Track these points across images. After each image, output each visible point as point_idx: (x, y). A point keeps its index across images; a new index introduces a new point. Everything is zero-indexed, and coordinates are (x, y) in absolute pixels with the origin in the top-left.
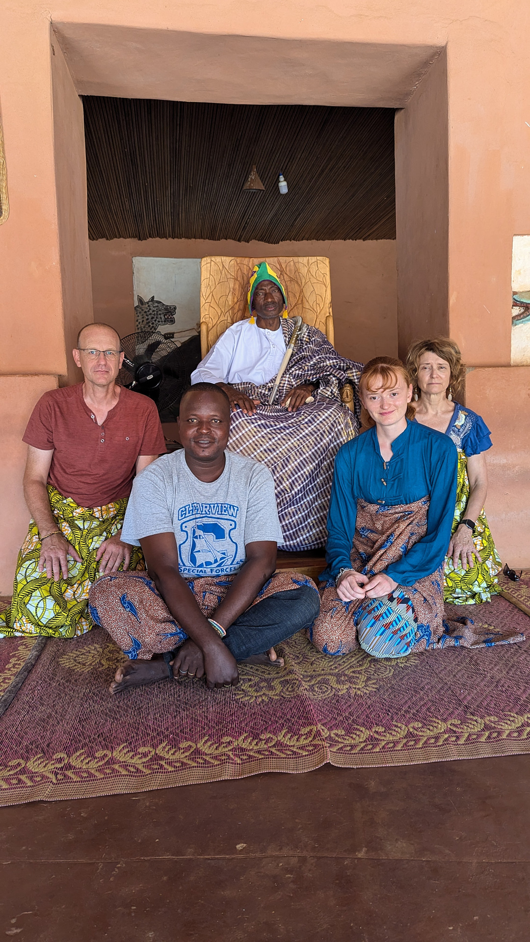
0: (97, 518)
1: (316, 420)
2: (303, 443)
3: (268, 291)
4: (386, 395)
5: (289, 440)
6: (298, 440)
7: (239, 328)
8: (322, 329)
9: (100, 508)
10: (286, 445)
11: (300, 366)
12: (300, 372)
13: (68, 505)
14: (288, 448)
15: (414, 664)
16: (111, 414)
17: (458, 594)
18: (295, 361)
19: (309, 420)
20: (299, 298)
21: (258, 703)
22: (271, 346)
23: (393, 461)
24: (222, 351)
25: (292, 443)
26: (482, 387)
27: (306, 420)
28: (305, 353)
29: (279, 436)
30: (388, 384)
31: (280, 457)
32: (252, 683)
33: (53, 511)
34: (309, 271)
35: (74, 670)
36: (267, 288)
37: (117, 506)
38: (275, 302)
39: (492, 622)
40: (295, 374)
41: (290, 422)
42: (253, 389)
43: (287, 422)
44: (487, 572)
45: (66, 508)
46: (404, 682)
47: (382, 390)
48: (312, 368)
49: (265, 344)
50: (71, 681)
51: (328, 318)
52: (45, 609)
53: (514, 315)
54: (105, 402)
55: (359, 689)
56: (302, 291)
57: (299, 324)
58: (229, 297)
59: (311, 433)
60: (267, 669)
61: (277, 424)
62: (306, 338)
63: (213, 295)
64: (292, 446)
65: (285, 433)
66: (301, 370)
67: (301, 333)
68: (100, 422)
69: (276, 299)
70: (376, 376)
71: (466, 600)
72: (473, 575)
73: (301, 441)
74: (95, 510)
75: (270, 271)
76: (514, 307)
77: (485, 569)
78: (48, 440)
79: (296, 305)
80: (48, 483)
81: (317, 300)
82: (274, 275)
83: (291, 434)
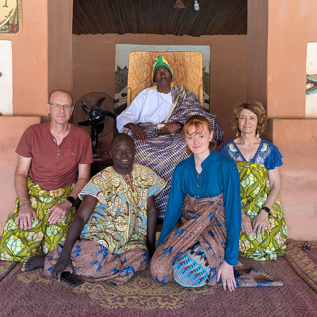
0: (52, 196)
1: (181, 147)
2: (173, 160)
3: (162, 72)
4: (197, 137)
5: (165, 158)
6: (170, 159)
7: (147, 92)
8: (196, 93)
9: (53, 191)
10: (164, 162)
11: (177, 115)
12: (177, 119)
13: (36, 188)
14: (165, 163)
15: (211, 294)
16: (65, 140)
17: (256, 254)
18: (176, 111)
19: (177, 148)
20: (184, 75)
21: (111, 309)
22: (164, 102)
23: (202, 173)
24: (136, 105)
25: (167, 161)
26: (283, 131)
27: (175, 148)
28: (183, 107)
29: (159, 157)
30: (198, 131)
31: (160, 168)
32: (113, 297)
33: (28, 191)
34: (190, 60)
35: (22, 282)
36: (162, 70)
37: (64, 190)
38: (167, 78)
39: (270, 273)
40: (174, 120)
41: (166, 149)
42: (151, 127)
43: (164, 149)
44: (276, 241)
45: (35, 190)
46: (200, 304)
47: (195, 134)
48: (183, 116)
49: (161, 101)
50: (18, 288)
51: (200, 87)
52: (16, 246)
53: (308, 88)
54: (62, 133)
55: (172, 306)
56: (186, 71)
57: (182, 90)
58: (144, 74)
59: (178, 155)
60: (125, 290)
61: (158, 150)
62: (185, 98)
63: (135, 73)
64: (167, 162)
65: (163, 155)
66: (177, 117)
67: (181, 96)
68: (58, 144)
69: (167, 76)
70: (192, 126)
71: (261, 258)
72: (266, 243)
73: (172, 159)
74: (50, 192)
75: (164, 61)
76: (308, 84)
77: (275, 240)
78: (29, 153)
79: (182, 79)
80: (28, 176)
81: (195, 76)
82: (166, 62)
83: (166, 155)
